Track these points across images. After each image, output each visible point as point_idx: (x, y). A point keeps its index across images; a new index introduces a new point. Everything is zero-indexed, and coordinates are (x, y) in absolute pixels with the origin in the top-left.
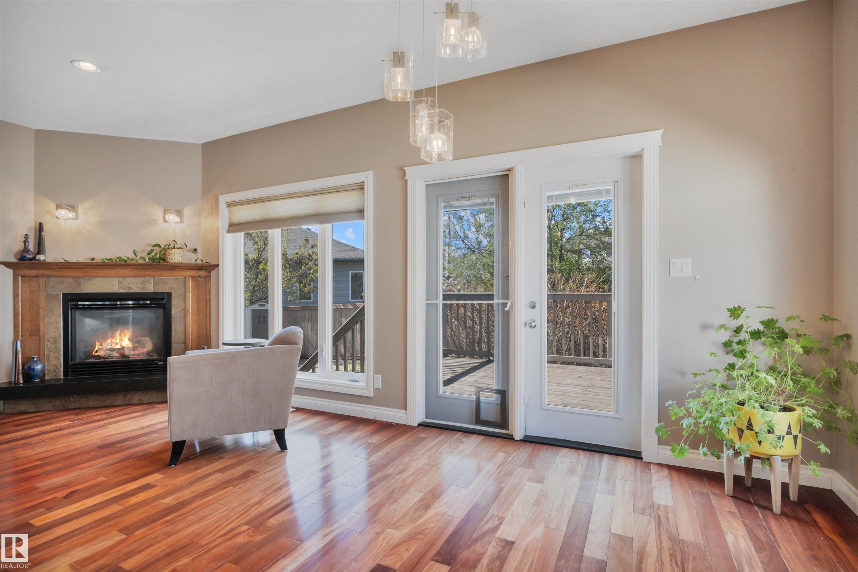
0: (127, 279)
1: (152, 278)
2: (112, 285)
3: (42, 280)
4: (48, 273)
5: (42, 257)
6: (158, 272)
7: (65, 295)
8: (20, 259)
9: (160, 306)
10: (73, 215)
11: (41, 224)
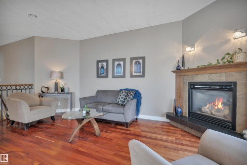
0: (212, 74)
1: (225, 74)
2: (205, 78)
3: (182, 77)
4: (184, 74)
5: (182, 68)
6: (227, 70)
7: (189, 83)
8: (177, 69)
9: (230, 90)
10: (193, 49)
11: (183, 56)
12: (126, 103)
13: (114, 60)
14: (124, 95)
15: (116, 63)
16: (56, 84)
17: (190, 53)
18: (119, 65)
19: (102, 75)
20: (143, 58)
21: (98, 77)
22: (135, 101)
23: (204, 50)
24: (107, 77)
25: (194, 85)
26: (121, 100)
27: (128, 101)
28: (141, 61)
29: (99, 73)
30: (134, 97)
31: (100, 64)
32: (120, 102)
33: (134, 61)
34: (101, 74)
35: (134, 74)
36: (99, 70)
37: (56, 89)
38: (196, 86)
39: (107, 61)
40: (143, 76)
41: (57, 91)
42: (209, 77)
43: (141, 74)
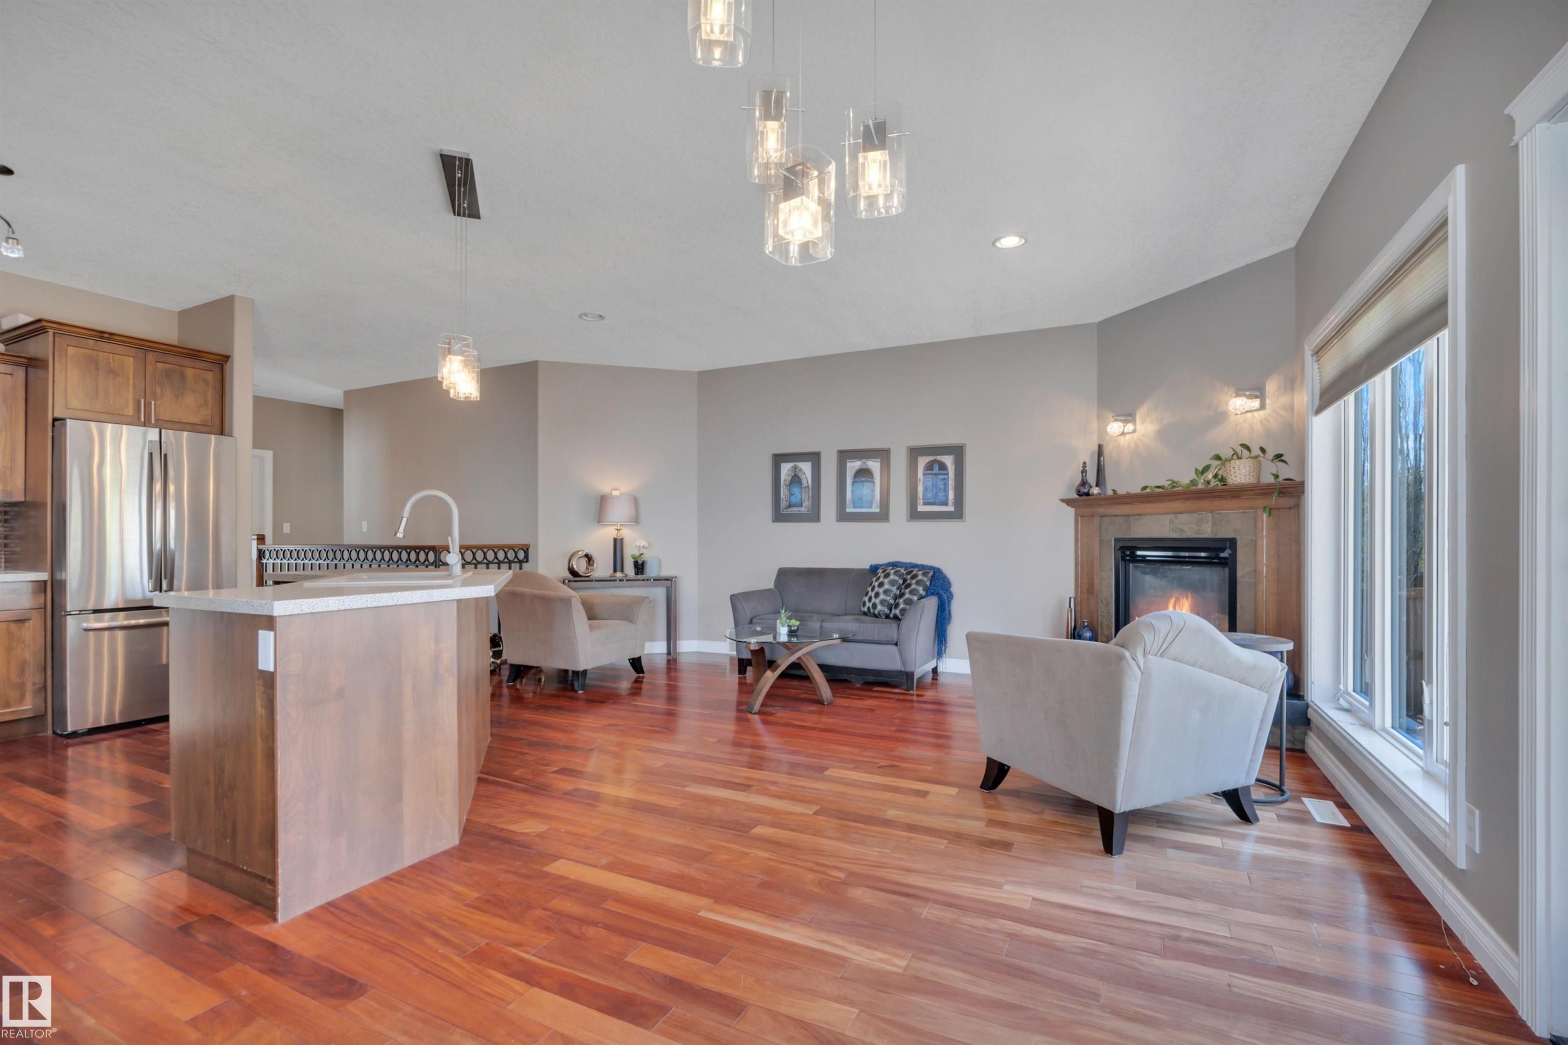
0: (1179, 516)
1: (1210, 514)
2: (1162, 526)
3: (1097, 520)
4: (1101, 510)
5: (1095, 491)
6: (1217, 503)
7: (1117, 540)
8: (1079, 494)
9: (1223, 563)
10: (1130, 427)
11: (1100, 447)
12: (903, 611)
13: (844, 456)
14: (892, 583)
15: (853, 466)
16: (618, 544)
17: (1122, 438)
18: (864, 473)
19: (795, 510)
20: (958, 452)
21: (779, 516)
22: (932, 603)
23: (1163, 434)
24: (814, 516)
25: (1134, 549)
26: (883, 602)
27: (909, 602)
28: (948, 460)
29: (783, 504)
30: (929, 592)
31: (786, 469)
32: (879, 607)
33: (923, 462)
34: (790, 506)
35: (921, 508)
36: (783, 492)
37: (618, 564)
38: (1139, 553)
39: (814, 458)
40: (958, 514)
41: (622, 571)
42: (1171, 522)
43: (950, 508)
